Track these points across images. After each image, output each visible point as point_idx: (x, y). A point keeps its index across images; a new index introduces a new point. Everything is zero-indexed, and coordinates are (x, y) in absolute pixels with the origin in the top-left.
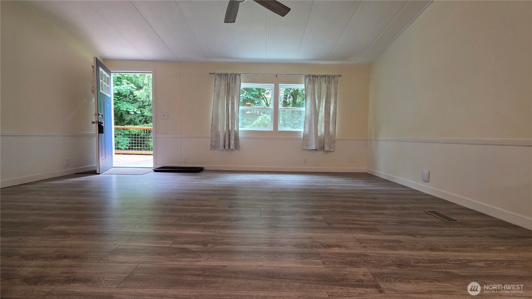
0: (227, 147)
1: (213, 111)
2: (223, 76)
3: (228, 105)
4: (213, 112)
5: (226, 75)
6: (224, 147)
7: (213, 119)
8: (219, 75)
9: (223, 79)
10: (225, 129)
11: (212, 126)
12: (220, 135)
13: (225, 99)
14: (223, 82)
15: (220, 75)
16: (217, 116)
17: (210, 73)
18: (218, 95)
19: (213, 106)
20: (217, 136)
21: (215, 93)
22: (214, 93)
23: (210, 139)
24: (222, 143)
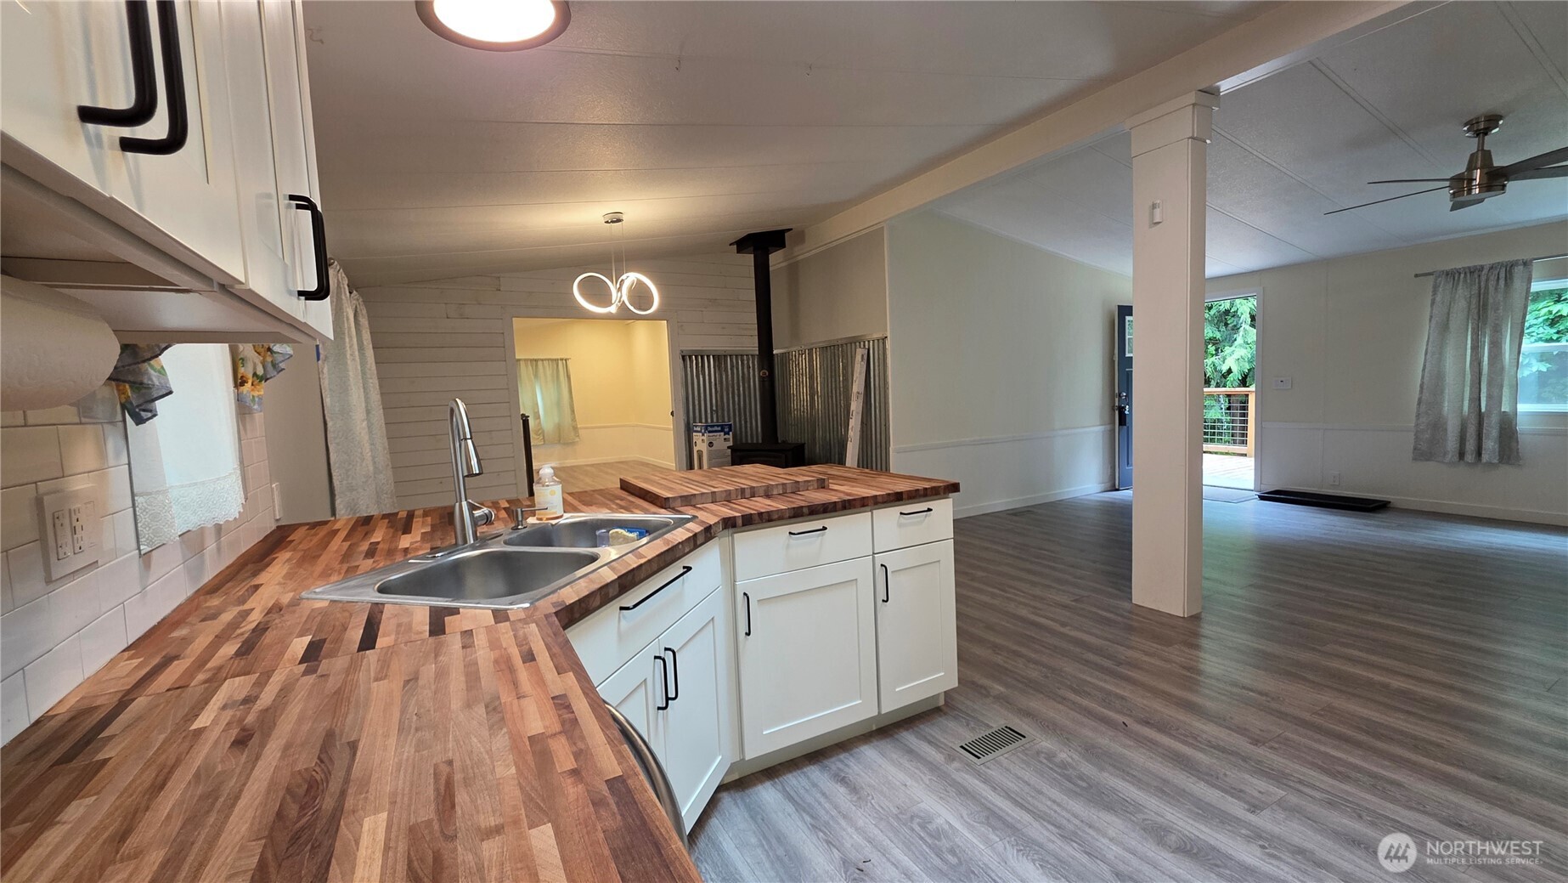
0: (1469, 458)
1: (1425, 366)
2: (1462, 275)
3: (1476, 348)
4: (1424, 370)
5: (1474, 271)
6: (1462, 455)
7: (1425, 387)
8: (1447, 274)
9: (1461, 283)
10: (1466, 408)
11: (1419, 404)
12: (1446, 423)
13: (1469, 333)
14: (1461, 292)
15: (1452, 275)
16: (1439, 377)
17: (1416, 276)
18: (1444, 327)
19: (1426, 354)
20: (1438, 426)
21: (1434, 322)
22: (1430, 321)
23: (1412, 436)
24: (1452, 443)
